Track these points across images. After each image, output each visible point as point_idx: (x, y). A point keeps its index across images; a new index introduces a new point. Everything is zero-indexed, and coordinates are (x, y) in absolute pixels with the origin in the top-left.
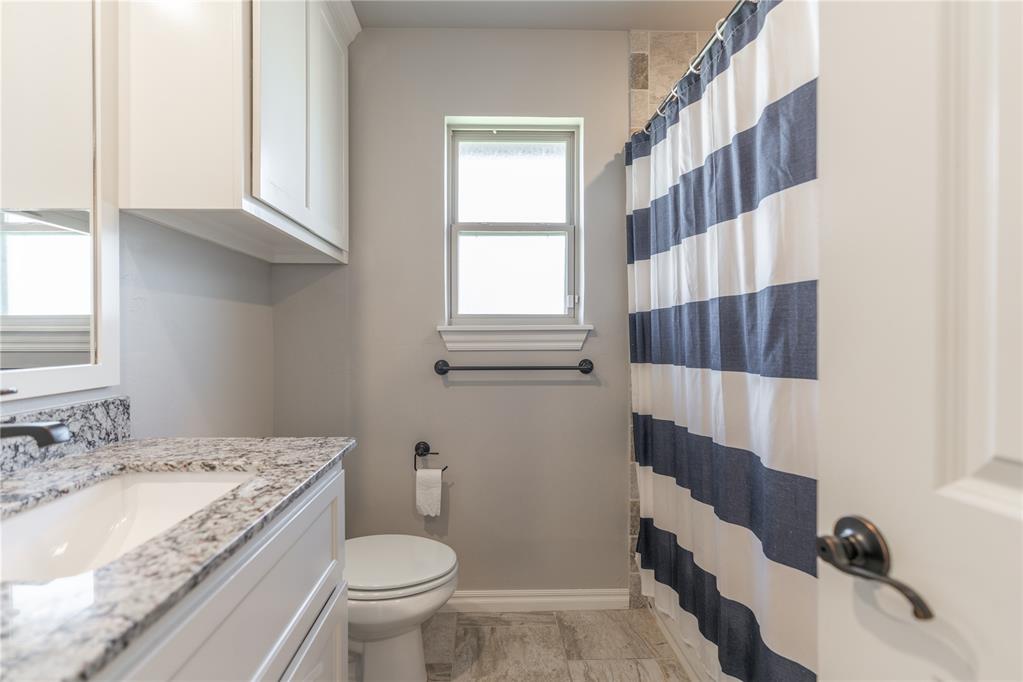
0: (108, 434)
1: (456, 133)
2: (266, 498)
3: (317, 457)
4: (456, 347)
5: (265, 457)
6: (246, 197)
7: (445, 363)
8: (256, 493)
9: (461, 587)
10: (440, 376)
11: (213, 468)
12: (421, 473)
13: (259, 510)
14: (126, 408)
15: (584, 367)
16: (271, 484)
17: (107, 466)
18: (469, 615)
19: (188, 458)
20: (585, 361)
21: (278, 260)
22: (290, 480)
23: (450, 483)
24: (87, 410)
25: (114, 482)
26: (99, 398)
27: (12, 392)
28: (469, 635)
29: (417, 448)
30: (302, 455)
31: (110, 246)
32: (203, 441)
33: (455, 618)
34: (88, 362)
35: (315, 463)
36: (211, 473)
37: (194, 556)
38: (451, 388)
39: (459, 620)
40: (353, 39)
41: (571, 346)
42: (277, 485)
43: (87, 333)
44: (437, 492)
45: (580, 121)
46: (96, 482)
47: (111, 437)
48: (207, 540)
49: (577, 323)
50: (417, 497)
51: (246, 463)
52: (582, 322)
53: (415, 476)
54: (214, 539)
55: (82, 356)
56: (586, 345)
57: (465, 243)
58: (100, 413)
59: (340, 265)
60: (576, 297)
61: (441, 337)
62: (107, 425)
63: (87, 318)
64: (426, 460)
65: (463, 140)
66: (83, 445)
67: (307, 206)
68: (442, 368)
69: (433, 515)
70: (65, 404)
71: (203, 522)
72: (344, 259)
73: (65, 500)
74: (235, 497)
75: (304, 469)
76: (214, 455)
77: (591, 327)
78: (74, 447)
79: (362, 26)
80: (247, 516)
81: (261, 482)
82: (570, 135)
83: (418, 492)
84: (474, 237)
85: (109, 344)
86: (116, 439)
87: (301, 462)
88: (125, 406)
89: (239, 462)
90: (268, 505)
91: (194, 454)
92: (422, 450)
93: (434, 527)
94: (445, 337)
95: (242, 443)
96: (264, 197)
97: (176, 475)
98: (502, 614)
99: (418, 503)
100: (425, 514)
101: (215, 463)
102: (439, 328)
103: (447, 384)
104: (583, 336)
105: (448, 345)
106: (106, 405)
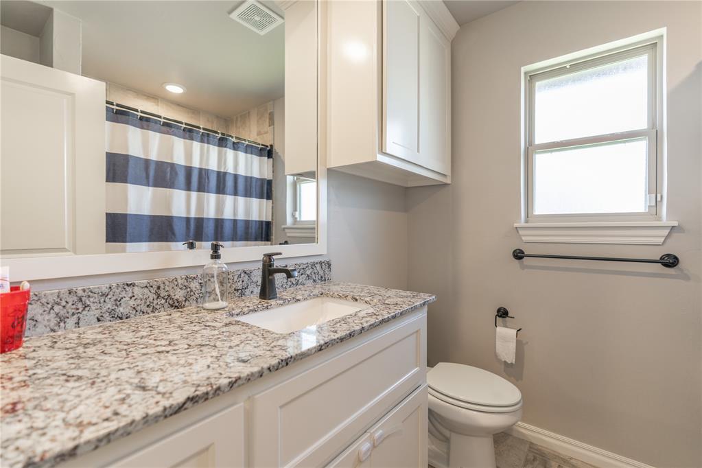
0: (321, 277)
1: (532, 77)
2: (368, 319)
3: (407, 303)
4: (530, 240)
5: (381, 298)
6: (379, 153)
7: (522, 252)
8: (366, 315)
9: (523, 420)
10: (517, 261)
11: (356, 300)
12: (500, 330)
13: (362, 324)
14: (330, 265)
15: (666, 260)
16: (374, 312)
17: (316, 292)
18: (540, 448)
19: (347, 293)
20: (668, 255)
21: (409, 185)
22: (385, 313)
23: (524, 342)
24: (313, 265)
25: (319, 300)
26: (317, 260)
27: (280, 254)
28: (537, 462)
29: (499, 311)
30: (399, 300)
31: (324, 184)
32: (359, 286)
33: (528, 446)
34: (314, 242)
35: (404, 306)
36: (356, 303)
37: (324, 337)
38: (526, 270)
39: (530, 447)
40: (454, 36)
41: (653, 242)
42: (377, 314)
43: (314, 229)
44: (513, 346)
45: (663, 31)
46: (311, 298)
47: (323, 279)
48: (333, 332)
49: (660, 219)
50: (497, 345)
51: (371, 300)
52: (665, 218)
53: (495, 330)
54: (336, 332)
55: (312, 239)
56: (669, 241)
57: (540, 160)
58: (318, 266)
59: (445, 185)
60: (659, 196)
61: (518, 232)
62: (321, 273)
63: (315, 221)
64: (506, 321)
65: (538, 81)
66: (312, 281)
67: (418, 151)
68: (519, 255)
69: (509, 362)
70: (305, 261)
71: (337, 323)
72: (448, 181)
73: (298, 304)
74: (356, 315)
75: (396, 308)
76: (359, 294)
77: (675, 223)
78: (308, 281)
79: (460, 26)
80: (354, 325)
81: (371, 310)
82: (653, 46)
83: (497, 343)
84: (549, 154)
85: (322, 235)
86: (325, 280)
87: (397, 304)
88: (329, 265)
89: (368, 299)
90: (367, 322)
91: (352, 292)
92: (503, 313)
93: (512, 371)
94: (521, 232)
95: (374, 289)
96: (388, 151)
97: (341, 301)
98: (571, 458)
99: (497, 351)
100: (503, 360)
101: (358, 298)
102: (516, 225)
103: (523, 267)
104: (666, 232)
105: (523, 238)
106: (321, 263)
